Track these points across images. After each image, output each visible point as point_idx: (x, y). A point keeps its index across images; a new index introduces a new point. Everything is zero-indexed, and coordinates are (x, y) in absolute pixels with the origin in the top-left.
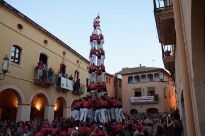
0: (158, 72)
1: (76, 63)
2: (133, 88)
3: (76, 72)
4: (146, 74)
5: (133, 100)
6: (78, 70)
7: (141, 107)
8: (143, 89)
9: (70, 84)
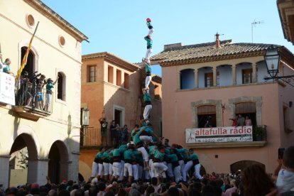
0: (262, 58)
1: (24, 24)
2: (193, 104)
3: (24, 50)
4: (233, 63)
5: (194, 136)
6: (32, 44)
7: (217, 156)
8: (223, 107)
9: (8, 85)
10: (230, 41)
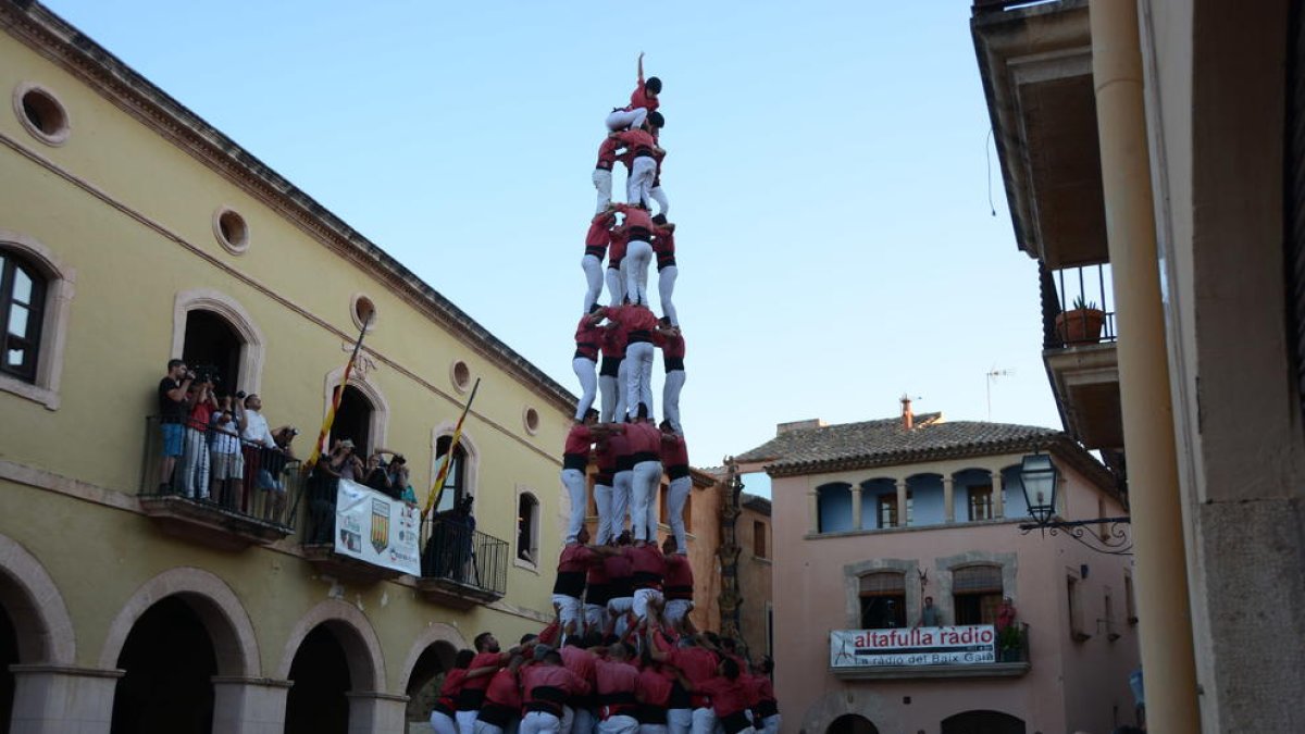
0: (1016, 459)
1: (445, 382)
2: (849, 571)
3: (443, 444)
4: (946, 470)
5: (850, 649)
6: (463, 430)
7: (907, 700)
8: (923, 578)
9: (404, 528)
10: (937, 416)
